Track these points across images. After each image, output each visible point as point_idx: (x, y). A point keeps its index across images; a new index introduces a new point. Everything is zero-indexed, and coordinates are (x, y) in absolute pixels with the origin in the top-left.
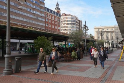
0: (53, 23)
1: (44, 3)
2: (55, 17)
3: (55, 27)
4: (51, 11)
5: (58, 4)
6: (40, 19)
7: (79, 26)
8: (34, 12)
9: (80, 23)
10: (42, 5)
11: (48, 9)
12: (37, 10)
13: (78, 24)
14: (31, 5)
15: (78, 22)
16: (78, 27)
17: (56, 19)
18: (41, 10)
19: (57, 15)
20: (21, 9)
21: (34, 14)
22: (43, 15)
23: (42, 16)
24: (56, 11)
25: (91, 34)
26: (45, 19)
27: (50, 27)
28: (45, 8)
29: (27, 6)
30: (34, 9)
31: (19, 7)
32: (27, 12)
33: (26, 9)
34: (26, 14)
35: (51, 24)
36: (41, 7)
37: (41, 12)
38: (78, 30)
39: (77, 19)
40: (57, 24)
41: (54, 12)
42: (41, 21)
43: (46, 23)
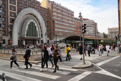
4: (77, 19)
5: (80, 13)
6: (72, 26)
7: (95, 27)
8: (69, 22)
9: (95, 24)
12: (70, 20)
13: (94, 26)
14: (67, 18)
15: (94, 24)
16: (94, 28)
19: (81, 21)
20: (63, 21)
22: (73, 23)
24: (79, 18)
25: (104, 33)
26: (74, 25)
28: (75, 18)
29: (66, 19)
32: (66, 23)
33: (65, 21)
36: (72, 18)
37: (72, 21)
39: (93, 22)
41: (79, 20)
43: (75, 28)
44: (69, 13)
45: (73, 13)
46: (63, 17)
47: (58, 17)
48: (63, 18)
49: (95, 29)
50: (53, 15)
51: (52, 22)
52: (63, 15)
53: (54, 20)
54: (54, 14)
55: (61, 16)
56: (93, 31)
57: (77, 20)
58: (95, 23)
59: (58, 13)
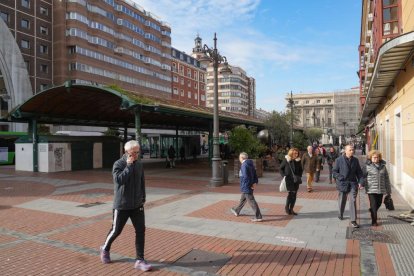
0: (189, 85)
1: (170, 39)
2: (193, 70)
3: (193, 96)
4: (185, 56)
5: (199, 40)
6: (161, 77)
7: (249, 91)
8: (149, 61)
9: (249, 83)
10: (165, 44)
11: (178, 53)
12: (155, 56)
13: (246, 88)
14: (141, 44)
15: (246, 81)
16: (247, 94)
17: (197, 75)
18: (164, 55)
19: (198, 66)
20: (121, 55)
21: (148, 65)
22: (168, 68)
23: (165, 70)
24: (195, 56)
25: (274, 112)
26: (172, 75)
27: (183, 95)
28: (172, 49)
29: (134, 48)
30: (147, 54)
31: (116, 50)
32: (133, 61)
33: (130, 53)
34: (130, 67)
35: (185, 88)
36: (164, 49)
37: (163, 60)
38: (246, 101)
39: (243, 74)
40: (197, 88)
41: (192, 59)
42: (164, 83)
43: (173, 85)
44: (147, 29)
45: (169, 30)
46: (122, 37)
47: (94, 32)
48: (119, 42)
49: (248, 97)
50: (68, 22)
51: (64, 51)
52: (118, 29)
53: (72, 43)
54: (74, 16)
55: (112, 32)
56: (243, 103)
57: (185, 60)
58: (248, 79)
59: (93, 17)
